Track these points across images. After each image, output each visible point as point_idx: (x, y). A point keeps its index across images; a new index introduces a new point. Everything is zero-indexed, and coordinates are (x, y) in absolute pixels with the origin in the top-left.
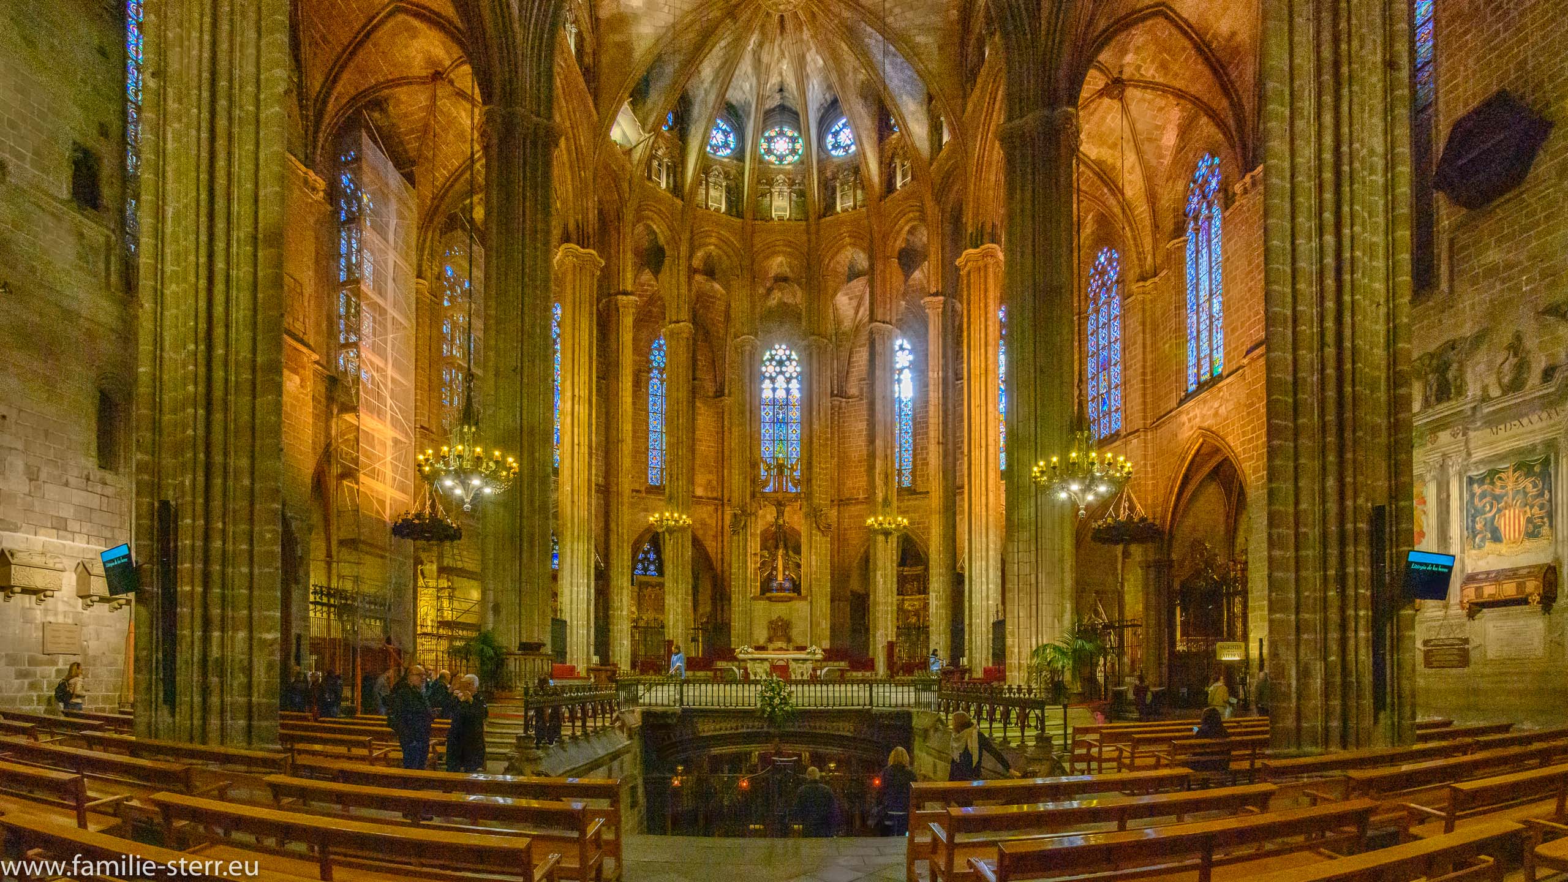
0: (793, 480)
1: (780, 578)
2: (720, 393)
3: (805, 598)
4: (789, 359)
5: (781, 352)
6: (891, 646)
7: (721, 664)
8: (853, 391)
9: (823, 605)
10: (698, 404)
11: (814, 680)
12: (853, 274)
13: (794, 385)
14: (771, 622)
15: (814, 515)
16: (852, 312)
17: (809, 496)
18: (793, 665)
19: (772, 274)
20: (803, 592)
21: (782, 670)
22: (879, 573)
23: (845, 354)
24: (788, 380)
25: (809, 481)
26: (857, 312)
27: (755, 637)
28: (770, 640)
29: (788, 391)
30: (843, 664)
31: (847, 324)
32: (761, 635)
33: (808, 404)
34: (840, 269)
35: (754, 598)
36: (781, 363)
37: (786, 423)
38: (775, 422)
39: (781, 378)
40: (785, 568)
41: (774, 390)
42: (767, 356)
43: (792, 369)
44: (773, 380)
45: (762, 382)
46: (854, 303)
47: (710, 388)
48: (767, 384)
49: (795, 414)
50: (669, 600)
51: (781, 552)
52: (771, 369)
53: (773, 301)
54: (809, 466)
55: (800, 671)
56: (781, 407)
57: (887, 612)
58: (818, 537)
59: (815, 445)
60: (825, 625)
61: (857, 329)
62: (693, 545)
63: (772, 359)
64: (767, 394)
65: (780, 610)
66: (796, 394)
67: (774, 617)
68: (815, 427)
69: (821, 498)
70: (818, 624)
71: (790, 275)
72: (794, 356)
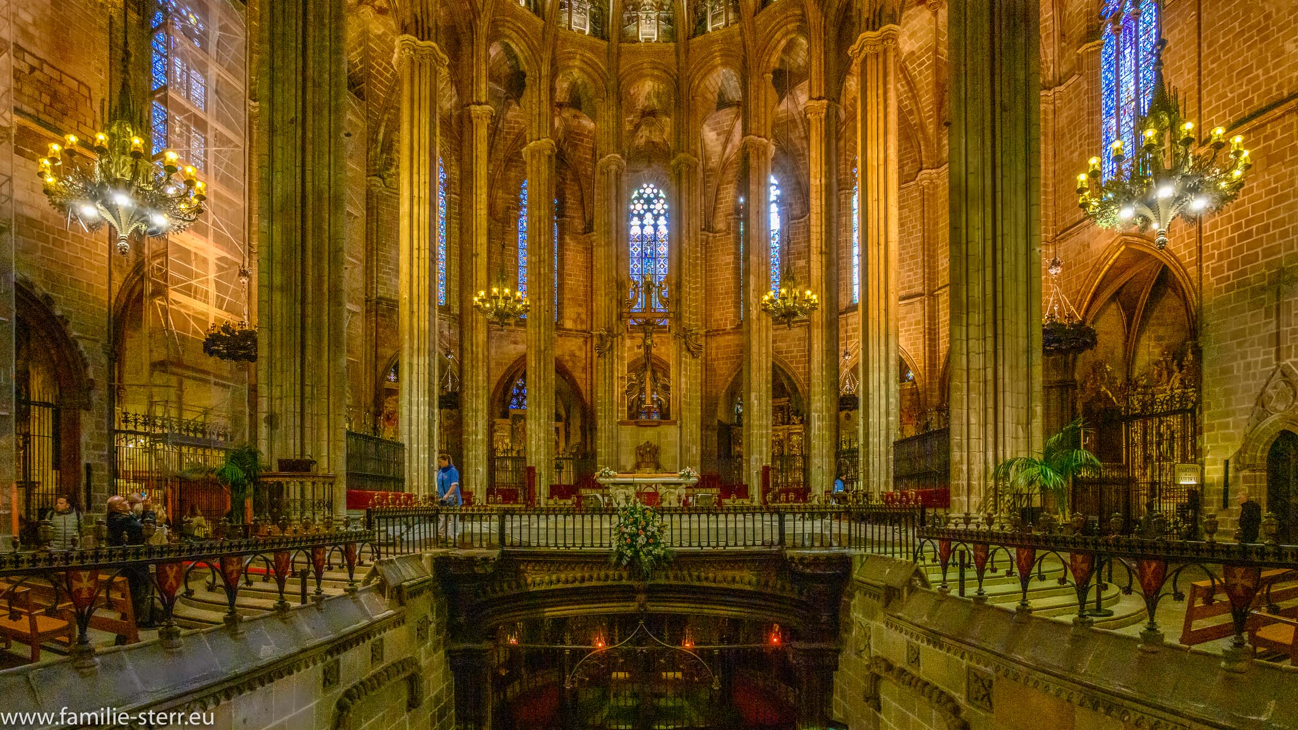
0: (661, 298)
1: (648, 401)
2: (589, 228)
3: (675, 423)
4: (657, 197)
5: (648, 191)
6: (766, 470)
7: (584, 492)
8: (721, 225)
9: (693, 429)
10: (567, 239)
11: (686, 509)
12: (723, 103)
13: (662, 221)
14: (639, 448)
15: (684, 335)
16: (719, 149)
17: (678, 318)
18: (662, 490)
19: (640, 107)
20: (673, 417)
21: (652, 498)
22: (753, 395)
23: (712, 191)
24: (656, 217)
25: (679, 301)
26: (725, 148)
27: (622, 463)
28: (638, 466)
29: (655, 227)
30: (715, 491)
31: (714, 161)
32: (628, 460)
33: (676, 240)
34: (709, 96)
35: (622, 423)
36: (649, 201)
37: (654, 258)
38: (643, 257)
39: (649, 216)
40: (653, 390)
41: (642, 226)
42: (635, 194)
43: (659, 206)
44: (641, 217)
45: (629, 219)
46: (722, 139)
47: (579, 225)
48: (635, 221)
49: (663, 249)
50: (531, 425)
51: (649, 373)
52: (639, 207)
53: (641, 141)
54: (679, 286)
55: (671, 499)
56: (649, 243)
57: (761, 436)
58: (687, 359)
59: (685, 265)
60: (696, 450)
61: (724, 167)
62: (557, 372)
63: (640, 197)
64: (635, 231)
65: (649, 435)
66: (663, 230)
67: (642, 443)
68: (685, 245)
69: (691, 319)
70: (688, 450)
71: (658, 106)
72: (662, 194)
